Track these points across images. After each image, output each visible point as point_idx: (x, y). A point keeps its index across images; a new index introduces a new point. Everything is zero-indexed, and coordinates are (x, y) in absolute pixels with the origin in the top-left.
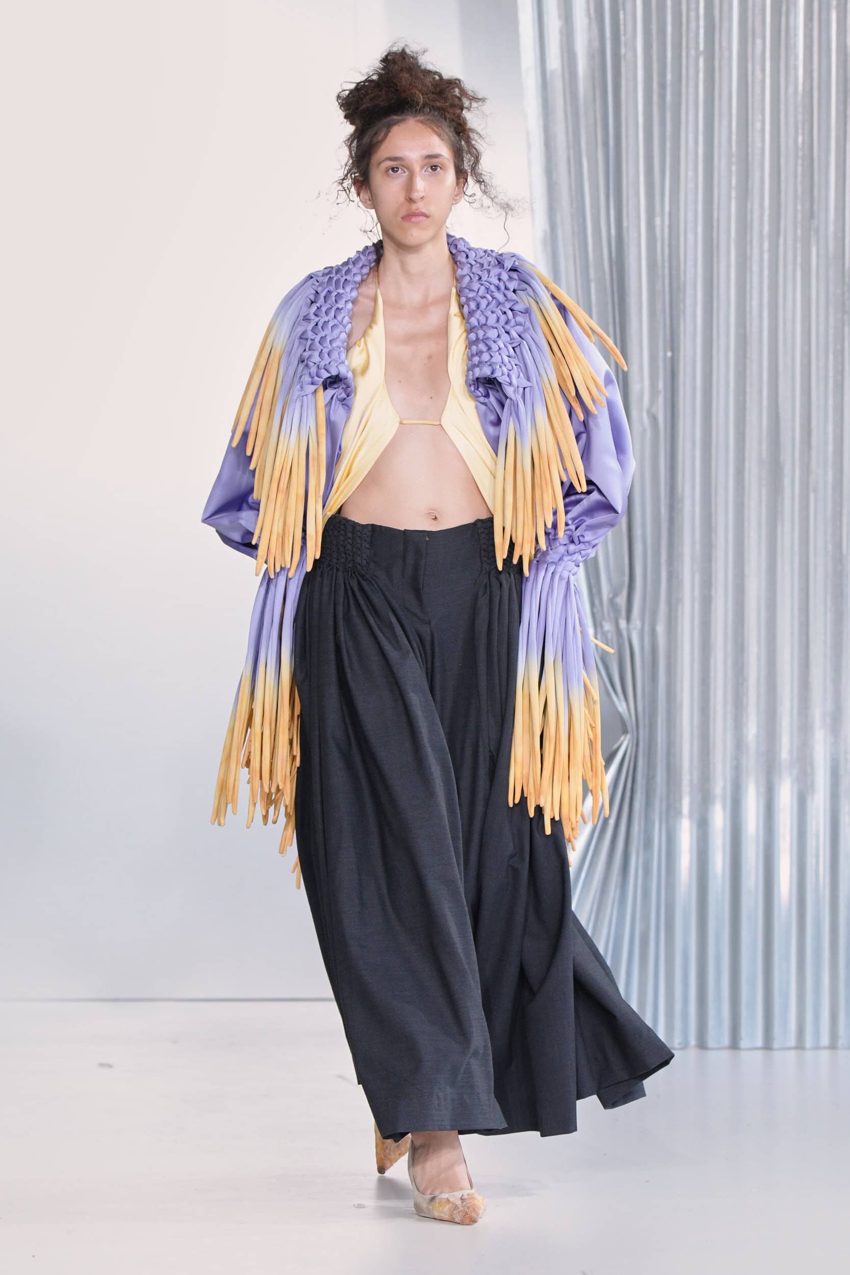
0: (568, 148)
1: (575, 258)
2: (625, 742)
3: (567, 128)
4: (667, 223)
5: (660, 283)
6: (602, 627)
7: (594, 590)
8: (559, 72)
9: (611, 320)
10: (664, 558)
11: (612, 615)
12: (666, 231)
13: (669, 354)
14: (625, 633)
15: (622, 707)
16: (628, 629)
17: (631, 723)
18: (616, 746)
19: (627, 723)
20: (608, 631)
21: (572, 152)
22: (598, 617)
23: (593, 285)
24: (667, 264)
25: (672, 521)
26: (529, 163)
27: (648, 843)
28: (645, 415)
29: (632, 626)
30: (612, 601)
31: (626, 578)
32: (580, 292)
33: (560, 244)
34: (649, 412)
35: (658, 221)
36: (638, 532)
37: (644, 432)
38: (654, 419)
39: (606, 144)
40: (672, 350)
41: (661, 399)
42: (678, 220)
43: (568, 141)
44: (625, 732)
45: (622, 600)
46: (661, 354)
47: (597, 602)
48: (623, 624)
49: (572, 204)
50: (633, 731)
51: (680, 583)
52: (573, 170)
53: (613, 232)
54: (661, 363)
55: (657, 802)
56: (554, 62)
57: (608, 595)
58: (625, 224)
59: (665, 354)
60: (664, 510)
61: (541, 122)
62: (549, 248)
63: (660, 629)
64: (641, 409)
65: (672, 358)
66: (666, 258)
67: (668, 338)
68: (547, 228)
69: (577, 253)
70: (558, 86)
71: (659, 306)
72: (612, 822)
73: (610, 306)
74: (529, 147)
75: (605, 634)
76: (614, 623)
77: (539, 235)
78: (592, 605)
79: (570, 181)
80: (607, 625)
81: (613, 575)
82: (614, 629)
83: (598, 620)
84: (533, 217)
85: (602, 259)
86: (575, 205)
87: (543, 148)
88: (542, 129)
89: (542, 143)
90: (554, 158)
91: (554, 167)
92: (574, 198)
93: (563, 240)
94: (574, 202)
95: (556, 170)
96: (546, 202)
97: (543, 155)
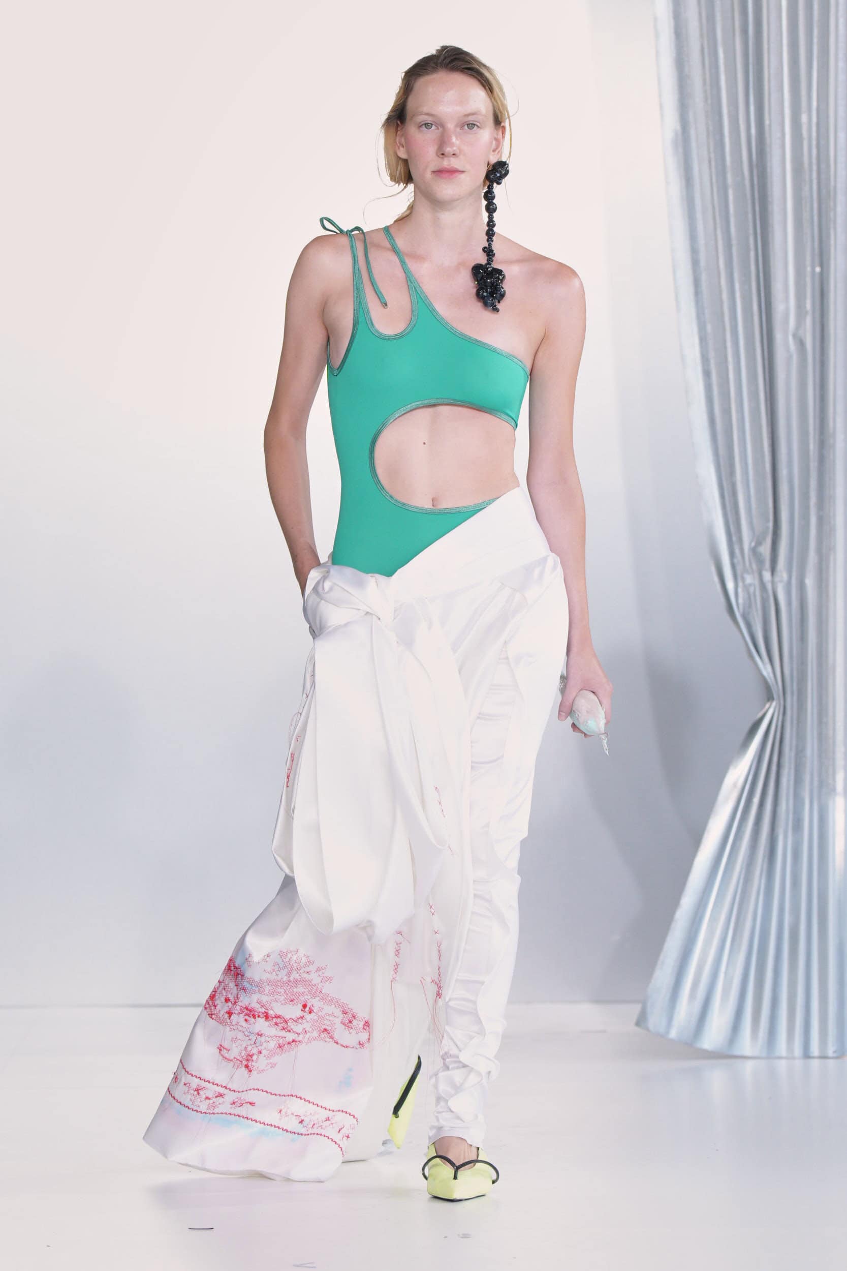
0: (702, 36)
1: (710, 162)
2: (771, 710)
3: (700, 14)
4: (814, 120)
5: (806, 188)
6: (743, 579)
7: (734, 539)
9: (751, 231)
10: (813, 500)
11: (754, 567)
12: (814, 129)
13: (818, 269)
14: (769, 587)
15: (767, 671)
16: (773, 583)
17: (777, 689)
18: (760, 715)
19: (772, 687)
20: (751, 585)
21: (706, 42)
22: (739, 568)
23: (731, 193)
24: (815, 168)
25: (822, 459)
26: (657, 53)
27: (797, 826)
28: (791, 339)
29: (777, 579)
30: (754, 551)
31: (771, 524)
32: (716, 200)
33: (694, 145)
34: (794, 336)
35: (804, 118)
36: (783, 472)
37: (789, 359)
38: (801, 343)
39: (745, 31)
40: (821, 265)
41: (809, 321)
42: (828, 117)
43: (701, 29)
44: (770, 698)
45: (765, 550)
46: (809, 269)
47: (737, 551)
48: (767, 576)
49: (706, 100)
50: (779, 696)
51: (833, 530)
52: (707, 61)
53: (753, 131)
54: (808, 279)
55: (807, 778)
57: (750, 544)
58: (767, 122)
59: (812, 269)
60: (812, 446)
61: (671, 9)
62: (681, 150)
63: (810, 582)
64: (786, 332)
65: (821, 273)
66: (814, 161)
67: (817, 251)
68: (679, 128)
69: (712, 155)
71: (806, 215)
72: (756, 800)
73: (750, 216)
74: (657, 35)
75: (746, 588)
76: (756, 575)
77: (669, 135)
78: (732, 554)
79: (704, 74)
80: (749, 579)
81: (755, 521)
82: (757, 582)
83: (739, 573)
84: (662, 116)
85: (741, 162)
86: (709, 101)
87: (673, 36)
88: (671, 15)
89: (673, 30)
90: (685, 48)
91: (686, 58)
92: (709, 92)
93: (697, 141)
94: (709, 97)
95: (688, 61)
96: (676, 98)
97: (673, 45)
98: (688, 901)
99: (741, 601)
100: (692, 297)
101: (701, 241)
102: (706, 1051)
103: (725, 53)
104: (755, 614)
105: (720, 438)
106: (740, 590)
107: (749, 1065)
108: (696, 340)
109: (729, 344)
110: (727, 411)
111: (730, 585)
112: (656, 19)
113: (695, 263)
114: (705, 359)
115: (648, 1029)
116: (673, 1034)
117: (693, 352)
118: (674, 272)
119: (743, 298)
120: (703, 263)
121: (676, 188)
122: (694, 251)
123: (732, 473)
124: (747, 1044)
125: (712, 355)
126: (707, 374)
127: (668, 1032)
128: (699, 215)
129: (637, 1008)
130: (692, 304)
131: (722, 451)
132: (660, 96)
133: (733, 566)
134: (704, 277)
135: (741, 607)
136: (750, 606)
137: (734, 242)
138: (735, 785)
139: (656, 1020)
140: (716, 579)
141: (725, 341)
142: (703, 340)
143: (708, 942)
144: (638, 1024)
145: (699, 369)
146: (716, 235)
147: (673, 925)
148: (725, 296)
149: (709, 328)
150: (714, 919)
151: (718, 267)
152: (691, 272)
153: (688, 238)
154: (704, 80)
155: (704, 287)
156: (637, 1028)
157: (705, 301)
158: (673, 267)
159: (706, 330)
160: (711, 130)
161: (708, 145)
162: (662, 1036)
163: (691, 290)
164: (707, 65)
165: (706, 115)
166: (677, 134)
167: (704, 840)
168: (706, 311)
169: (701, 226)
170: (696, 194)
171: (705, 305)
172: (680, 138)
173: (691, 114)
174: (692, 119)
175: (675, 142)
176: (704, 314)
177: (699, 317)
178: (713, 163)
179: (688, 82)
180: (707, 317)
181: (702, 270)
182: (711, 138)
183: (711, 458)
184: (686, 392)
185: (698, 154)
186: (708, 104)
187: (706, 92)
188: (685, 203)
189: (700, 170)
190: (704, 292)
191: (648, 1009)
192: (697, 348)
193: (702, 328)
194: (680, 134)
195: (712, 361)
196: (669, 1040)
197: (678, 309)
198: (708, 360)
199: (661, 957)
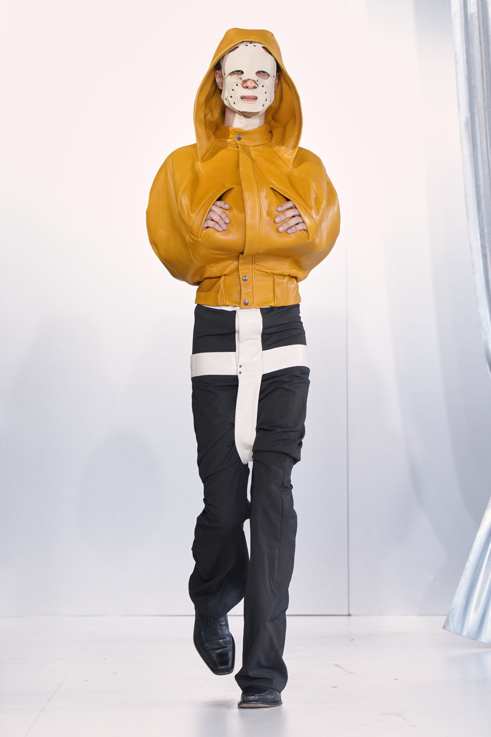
0: (482, 63)
3: (481, 51)
8: (476, 15)
21: (484, 67)
26: (456, 73)
33: (477, 125)
43: (482, 60)
49: (484, 100)
52: (485, 78)
56: (473, 8)
61: (464, 48)
62: (470, 128)
68: (469, 116)
69: (488, 131)
70: (475, 23)
74: (456, 63)
77: (463, 120)
79: (483, 85)
84: (459, 109)
86: (486, 100)
87: (465, 64)
88: (465, 51)
89: (465, 61)
90: (473, 71)
91: (473, 76)
92: (486, 95)
93: (479, 123)
94: (486, 98)
95: (474, 78)
96: (467, 98)
97: (466, 68)
98: (473, 557)
100: (476, 212)
101: (482, 180)
102: (483, 643)
108: (479, 237)
112: (456, 54)
113: (478, 193)
114: (483, 247)
115: (450, 631)
116: (465, 633)
117: (477, 243)
118: (466, 198)
120: (482, 193)
121: (467, 150)
122: (477, 186)
125: (487, 245)
126: (484, 256)
127: (461, 633)
128: (480, 166)
129: (443, 619)
130: (476, 216)
132: (458, 98)
134: (483, 201)
139: (454, 625)
142: (482, 236)
143: (485, 581)
144: (444, 627)
145: (480, 253)
147: (464, 571)
149: (486, 230)
150: (488, 568)
152: (475, 198)
153: (474, 178)
154: (483, 89)
155: (483, 207)
156: (443, 630)
157: (483, 214)
158: (465, 195)
159: (484, 231)
160: (487, 117)
161: (486, 126)
162: (458, 634)
163: (476, 208)
164: (485, 80)
165: (485, 110)
166: (467, 119)
167: (482, 523)
168: (484, 220)
169: (482, 172)
170: (478, 153)
171: (484, 217)
172: (469, 122)
173: (476, 107)
174: (476, 111)
175: (467, 124)
176: (483, 222)
177: (480, 223)
178: (488, 136)
179: (474, 90)
180: (484, 223)
181: (482, 197)
182: (487, 121)
183: (487, 304)
184: (473, 266)
185: (480, 131)
186: (485, 102)
187: (484, 95)
188: (472, 159)
189: (481, 140)
190: (483, 209)
191: (450, 619)
192: (479, 241)
193: (482, 230)
194: (469, 119)
195: (488, 249)
196: (464, 637)
197: (468, 219)
198: (485, 248)
199: (458, 589)
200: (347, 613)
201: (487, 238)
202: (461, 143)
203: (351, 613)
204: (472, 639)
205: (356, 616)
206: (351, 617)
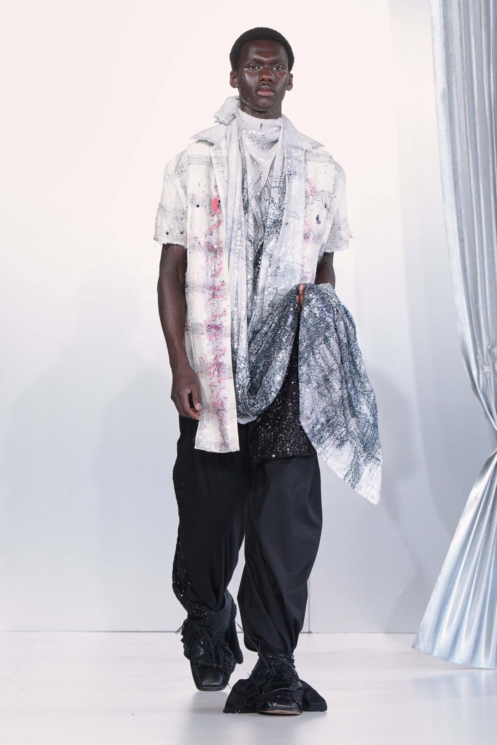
0: (461, 29)
1: (465, 108)
3: (460, 15)
6: (483, 370)
7: (477, 343)
9: (490, 152)
11: (490, 361)
18: (492, 454)
20: (487, 372)
21: (463, 33)
22: (480, 362)
23: (478, 127)
26: (433, 39)
30: (490, 351)
32: (468, 131)
33: (455, 97)
39: (488, 26)
43: (461, 25)
47: (479, 351)
49: (463, 69)
52: (464, 45)
53: (492, 89)
57: (488, 347)
61: (442, 12)
62: (447, 100)
68: (446, 87)
69: (466, 104)
72: (489, 507)
73: (490, 141)
74: (433, 28)
75: (485, 374)
76: (491, 366)
77: (440, 91)
78: (476, 354)
79: (462, 53)
80: (486, 369)
81: (490, 332)
82: (491, 371)
83: (480, 364)
84: (435, 79)
85: (485, 110)
86: (465, 70)
87: (443, 29)
88: (442, 16)
89: (442, 25)
90: (451, 37)
91: (451, 43)
92: (465, 64)
93: (457, 95)
94: (465, 67)
95: (452, 45)
96: (444, 68)
97: (443, 34)
98: (446, 570)
99: (481, 382)
100: (453, 192)
101: (459, 157)
102: (457, 663)
103: (475, 40)
104: (490, 391)
105: (469, 280)
106: (480, 375)
107: (484, 673)
108: (455, 219)
109: (475, 222)
110: (474, 264)
111: (475, 373)
112: (432, 18)
113: (455, 171)
114: (460, 231)
115: (420, 651)
116: (436, 653)
117: (453, 227)
118: (441, 176)
119: (485, 193)
120: (460, 171)
121: (443, 124)
122: (454, 163)
123: (477, 302)
124: (482, 661)
125: (465, 228)
126: (461, 240)
127: (432, 652)
128: (458, 141)
129: (413, 637)
130: (453, 196)
131: (470, 288)
132: (434, 66)
133: (477, 361)
134: (460, 180)
135: (481, 386)
136: (487, 386)
137: (479, 158)
138: (476, 498)
139: (424, 645)
140: (466, 369)
141: (473, 220)
142: (459, 219)
143: (458, 596)
144: (413, 647)
145: (457, 237)
146: (468, 154)
147: (436, 585)
148: (473, 192)
149: (463, 212)
150: (462, 582)
151: (470, 174)
152: (452, 177)
153: (451, 155)
154: (462, 57)
155: (460, 187)
156: (412, 649)
157: (461, 195)
158: (441, 173)
159: (461, 213)
160: (466, 88)
161: (464, 97)
162: (428, 654)
163: (452, 188)
164: (464, 47)
165: (463, 79)
166: (444, 90)
167: (456, 532)
168: (462, 201)
169: (459, 148)
170: (456, 128)
171: (461, 197)
172: (446, 93)
173: (453, 77)
174: (454, 81)
175: (443, 96)
176: (460, 203)
177: (457, 204)
178: (467, 109)
179: (452, 57)
180: (462, 205)
181: (459, 175)
182: (466, 93)
183: (464, 293)
184: (448, 252)
185: (458, 103)
186: (464, 72)
187: (463, 64)
188: (449, 133)
189: (459, 113)
190: (460, 189)
191: (420, 638)
192: (456, 224)
193: (458, 212)
194: (446, 90)
195: (465, 232)
196: (434, 657)
197: (444, 199)
198: (462, 232)
199: (429, 605)
200: (307, 631)
201: (464, 220)
202: (437, 116)
203: (311, 630)
204: (444, 660)
205: (317, 633)
206: (311, 635)
